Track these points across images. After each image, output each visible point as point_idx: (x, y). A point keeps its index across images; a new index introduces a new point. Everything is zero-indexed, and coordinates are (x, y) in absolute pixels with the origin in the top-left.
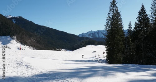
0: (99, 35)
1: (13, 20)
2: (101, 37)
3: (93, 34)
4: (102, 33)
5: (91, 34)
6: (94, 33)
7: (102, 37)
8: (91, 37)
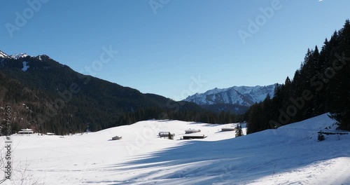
0: (230, 98)
1: (25, 63)
2: (234, 102)
3: (216, 95)
4: (239, 93)
5: (212, 95)
6: (219, 94)
7: (238, 102)
8: (211, 103)
